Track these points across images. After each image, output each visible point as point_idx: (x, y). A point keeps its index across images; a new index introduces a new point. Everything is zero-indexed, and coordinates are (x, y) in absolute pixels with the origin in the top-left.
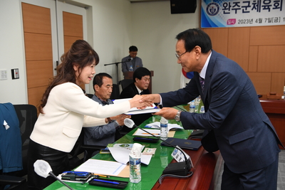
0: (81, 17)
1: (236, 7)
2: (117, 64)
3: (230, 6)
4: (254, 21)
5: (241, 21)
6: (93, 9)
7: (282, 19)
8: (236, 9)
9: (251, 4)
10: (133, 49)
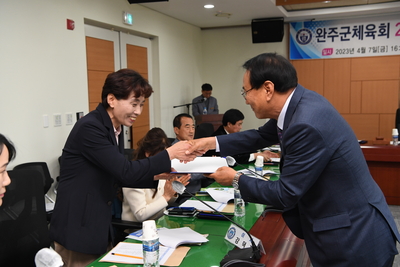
0: (144, 50)
1: (333, 34)
2: (188, 106)
3: (325, 33)
4: (356, 50)
5: (339, 51)
6: (160, 39)
7: (390, 49)
8: (333, 37)
9: (351, 30)
10: (207, 88)
